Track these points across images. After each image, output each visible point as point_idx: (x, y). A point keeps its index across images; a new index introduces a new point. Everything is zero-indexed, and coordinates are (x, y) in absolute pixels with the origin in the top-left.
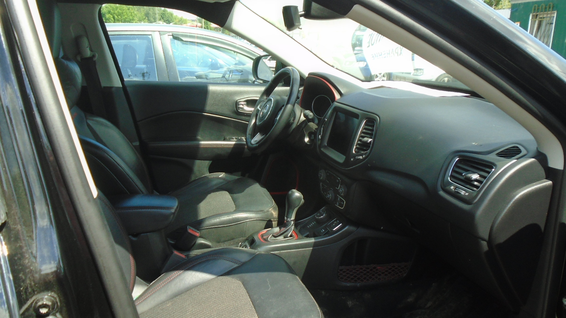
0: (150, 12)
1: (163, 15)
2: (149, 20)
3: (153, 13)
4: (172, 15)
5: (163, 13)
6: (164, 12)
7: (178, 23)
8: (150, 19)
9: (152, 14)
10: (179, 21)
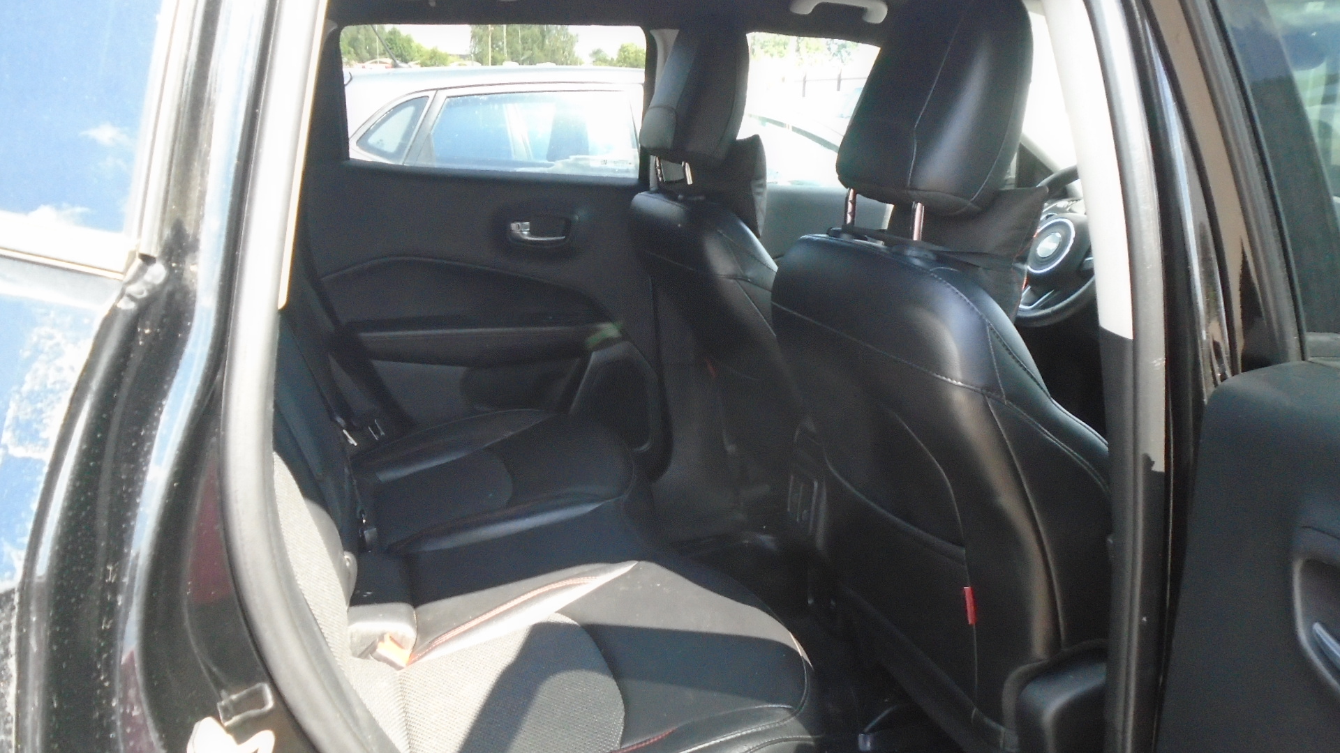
0: (360, 36)
1: (389, 42)
2: (357, 54)
3: (366, 39)
4: (409, 41)
5: (391, 39)
6: (392, 37)
7: (429, 62)
8: (359, 52)
9: (364, 41)
10: (431, 58)
